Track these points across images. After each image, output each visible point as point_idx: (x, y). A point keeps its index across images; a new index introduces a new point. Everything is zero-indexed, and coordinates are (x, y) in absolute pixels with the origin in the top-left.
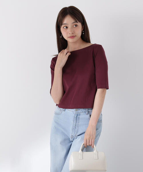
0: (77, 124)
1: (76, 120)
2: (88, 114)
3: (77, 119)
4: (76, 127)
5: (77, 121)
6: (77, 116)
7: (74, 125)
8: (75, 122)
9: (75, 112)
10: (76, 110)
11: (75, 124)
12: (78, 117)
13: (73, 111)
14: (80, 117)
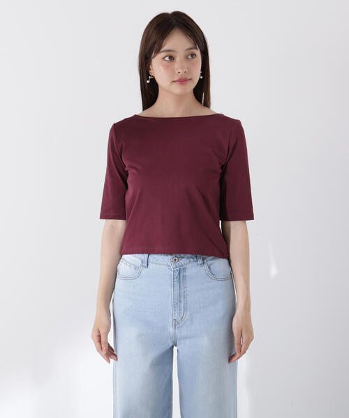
2: (203, 263)
3: (179, 280)
5: (181, 284)
6: (179, 273)
7: (176, 296)
8: (177, 287)
9: (174, 266)
10: (175, 260)
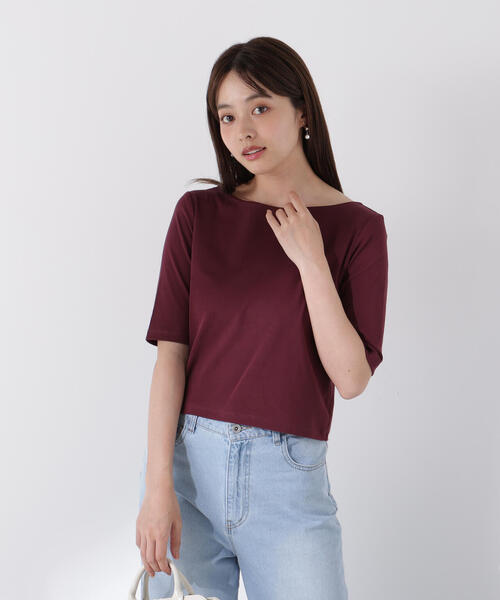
0: (242, 479)
1: (239, 465)
2: (281, 440)
3: (239, 461)
4: (241, 492)
5: (242, 467)
7: (232, 485)
9: (232, 437)
10: (236, 429)
11: (233, 479)
12: (243, 453)
13: (223, 434)
14: (253, 453)
